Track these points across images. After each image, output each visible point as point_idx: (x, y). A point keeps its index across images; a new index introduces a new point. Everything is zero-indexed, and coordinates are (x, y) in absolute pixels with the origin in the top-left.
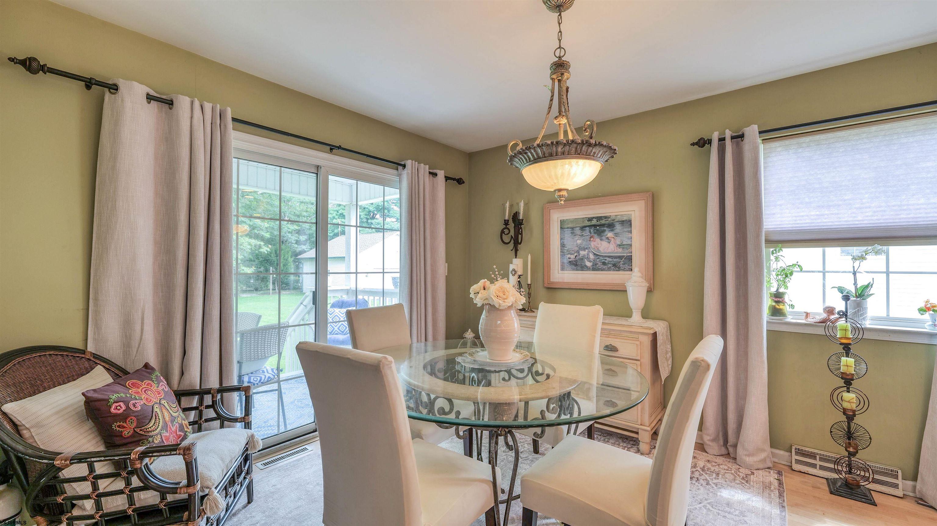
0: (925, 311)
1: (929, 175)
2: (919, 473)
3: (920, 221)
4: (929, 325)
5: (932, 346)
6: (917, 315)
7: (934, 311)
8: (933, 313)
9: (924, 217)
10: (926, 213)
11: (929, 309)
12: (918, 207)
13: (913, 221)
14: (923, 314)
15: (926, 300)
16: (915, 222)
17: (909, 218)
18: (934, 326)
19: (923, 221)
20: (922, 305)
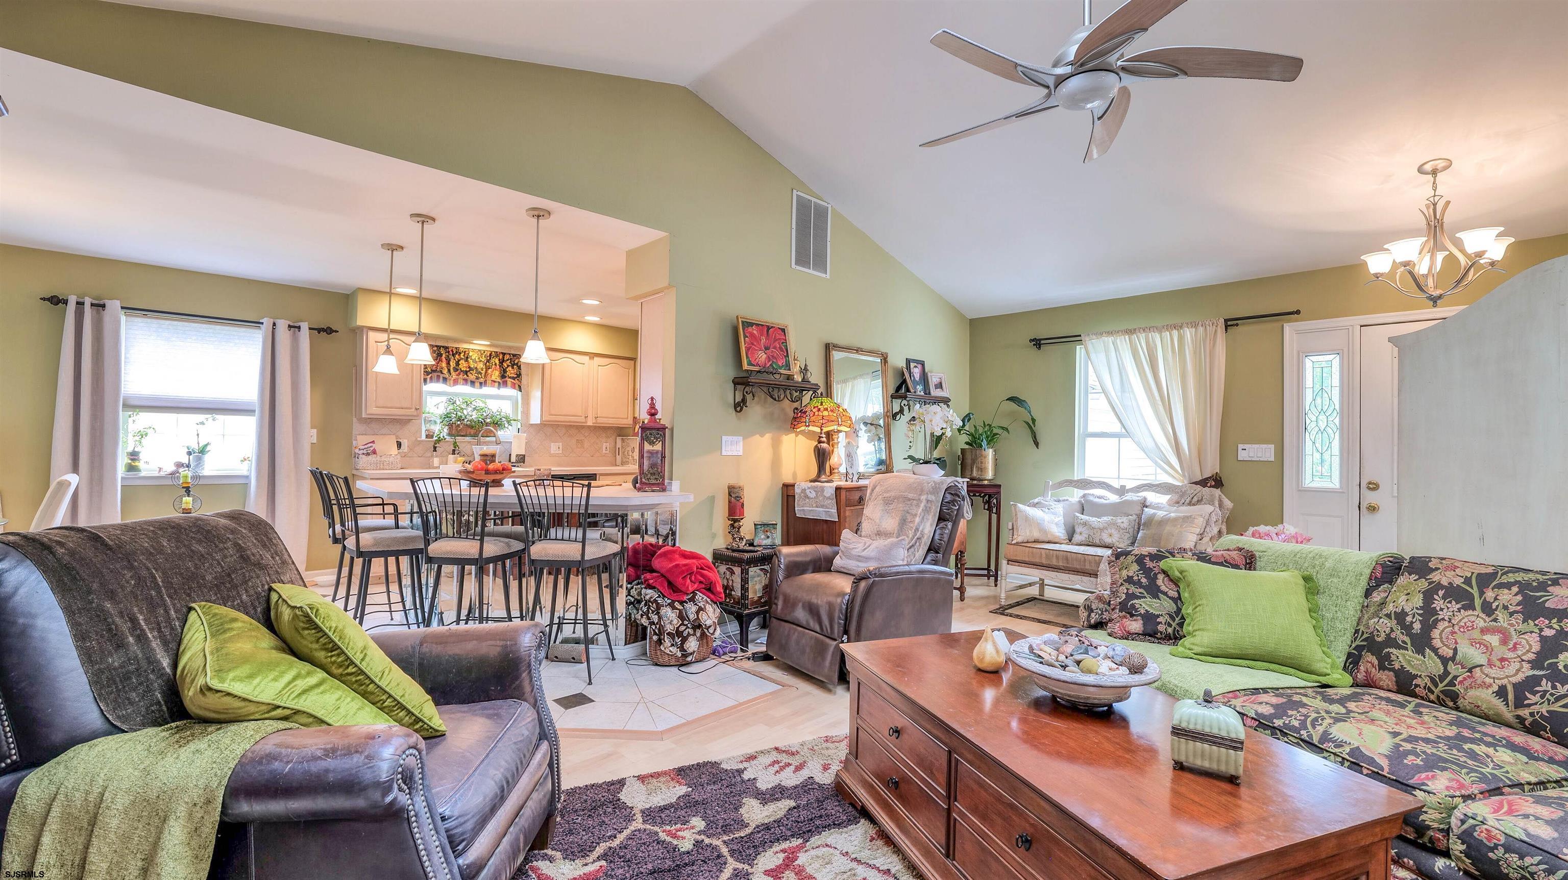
4: (244, 470)
5: (246, 484)
6: (237, 464)
11: (245, 460)
14: (241, 464)
15: (242, 454)
18: (246, 470)
20: (241, 458)
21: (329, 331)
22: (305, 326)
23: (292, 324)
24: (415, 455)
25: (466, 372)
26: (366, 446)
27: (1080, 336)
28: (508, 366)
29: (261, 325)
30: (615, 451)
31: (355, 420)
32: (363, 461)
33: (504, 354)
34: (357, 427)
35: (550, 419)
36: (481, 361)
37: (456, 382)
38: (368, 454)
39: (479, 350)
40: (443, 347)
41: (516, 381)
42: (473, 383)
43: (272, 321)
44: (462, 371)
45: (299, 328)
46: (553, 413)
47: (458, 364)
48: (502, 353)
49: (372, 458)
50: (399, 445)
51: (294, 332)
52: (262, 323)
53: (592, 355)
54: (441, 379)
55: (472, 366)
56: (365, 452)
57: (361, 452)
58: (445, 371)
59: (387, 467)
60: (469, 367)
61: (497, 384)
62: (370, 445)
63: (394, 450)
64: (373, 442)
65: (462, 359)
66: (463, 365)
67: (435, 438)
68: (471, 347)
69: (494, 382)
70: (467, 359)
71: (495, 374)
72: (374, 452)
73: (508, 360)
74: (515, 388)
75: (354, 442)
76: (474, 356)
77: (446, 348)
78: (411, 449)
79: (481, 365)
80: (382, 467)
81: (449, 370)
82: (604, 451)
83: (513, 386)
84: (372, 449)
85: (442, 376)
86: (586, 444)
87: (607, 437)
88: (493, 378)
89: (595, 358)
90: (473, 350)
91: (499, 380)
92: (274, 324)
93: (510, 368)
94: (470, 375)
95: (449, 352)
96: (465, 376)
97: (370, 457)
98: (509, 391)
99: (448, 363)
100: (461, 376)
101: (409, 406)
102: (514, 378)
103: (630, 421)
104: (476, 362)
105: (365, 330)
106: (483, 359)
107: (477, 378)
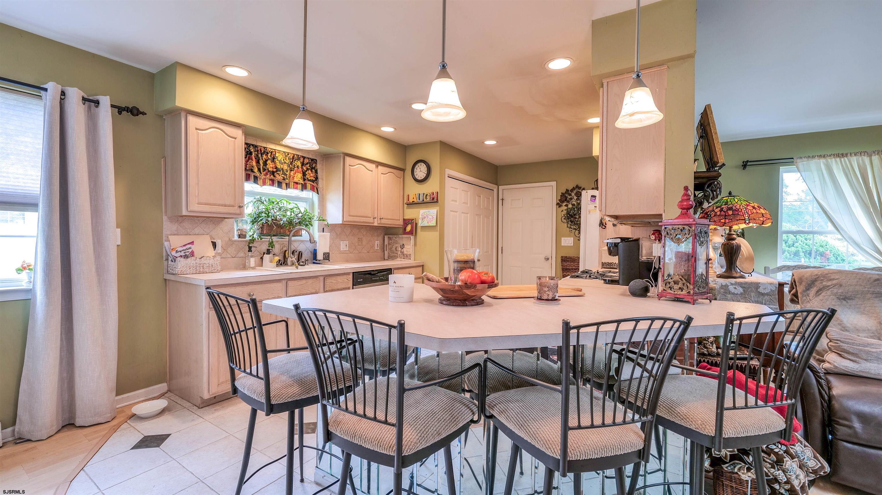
0: (22, 270)
1: (27, 150)
2: (18, 416)
3: (19, 189)
4: (26, 283)
5: (28, 300)
6: (14, 275)
7: (29, 269)
8: (29, 271)
9: (22, 186)
10: (24, 183)
11: (24, 268)
12: (17, 176)
13: (12, 189)
14: (20, 273)
15: (23, 260)
16: (14, 189)
17: (8, 185)
18: (29, 283)
19: (21, 190)
20: (19, 266)
21: (135, 112)
22: (105, 101)
23: (86, 96)
24: (229, 256)
25: (273, 173)
26: (184, 248)
27: (793, 158)
28: (308, 169)
29: (43, 93)
30: (383, 248)
31: (165, 218)
32: (182, 265)
33: (304, 158)
34: (168, 227)
35: (350, 220)
36: (285, 163)
37: (264, 184)
38: (186, 257)
39: (284, 152)
40: (253, 145)
41: (315, 184)
42: (280, 185)
43: (60, 87)
44: (269, 171)
45: (97, 103)
46: (352, 214)
47: (265, 163)
48: (303, 157)
49: (190, 261)
50: (214, 245)
51: (89, 108)
52: (46, 90)
53: (378, 164)
54: (252, 178)
55: (279, 167)
56: (182, 254)
57: (178, 255)
58: (256, 170)
59: (207, 270)
60: (276, 168)
61: (300, 186)
62: (188, 246)
63: (211, 252)
64: (192, 243)
65: (269, 159)
66: (270, 165)
67: (248, 238)
68: (278, 148)
69: (297, 183)
70: (273, 159)
71: (298, 177)
72: (192, 254)
73: (307, 164)
74: (314, 191)
75: (166, 244)
76: (280, 157)
77: (255, 147)
78: (224, 249)
79: (285, 167)
80: (202, 270)
81: (259, 170)
82: (376, 248)
83: (313, 189)
84: (190, 250)
85: (252, 175)
86: (365, 242)
87: (378, 236)
88: (296, 180)
89: (380, 167)
90: (279, 151)
91: (301, 181)
92: (63, 93)
93: (310, 172)
94: (277, 176)
95: (258, 151)
96: (272, 176)
97: (189, 259)
98: (308, 194)
99: (258, 162)
100: (268, 176)
101: (232, 203)
102: (313, 181)
103: (401, 222)
104: (282, 164)
105: (183, 114)
106: (288, 161)
107: (284, 179)
